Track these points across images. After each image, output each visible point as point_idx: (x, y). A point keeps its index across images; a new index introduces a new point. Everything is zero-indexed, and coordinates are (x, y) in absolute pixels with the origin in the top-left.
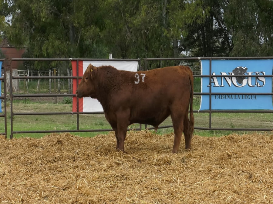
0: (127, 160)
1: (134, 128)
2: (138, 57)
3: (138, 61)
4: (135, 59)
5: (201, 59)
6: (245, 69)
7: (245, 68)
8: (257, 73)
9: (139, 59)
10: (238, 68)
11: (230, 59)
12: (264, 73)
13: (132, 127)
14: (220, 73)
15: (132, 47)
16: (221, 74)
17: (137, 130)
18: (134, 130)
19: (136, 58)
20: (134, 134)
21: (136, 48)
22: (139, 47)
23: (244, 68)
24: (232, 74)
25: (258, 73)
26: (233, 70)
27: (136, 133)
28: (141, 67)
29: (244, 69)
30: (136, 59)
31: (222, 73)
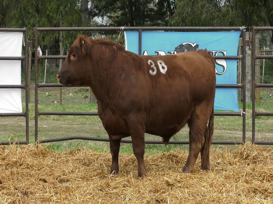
0: (5, 192)
1: (16, 140)
2: (23, 25)
3: (24, 32)
4: (18, 29)
5: (125, 30)
6: (195, 46)
7: (195, 44)
8: (214, 52)
9: (24, 29)
10: (184, 44)
11: (171, 30)
12: (225, 53)
13: (14, 139)
14: (156, 52)
15: (14, 9)
16: (156, 54)
17: (21, 143)
18: (17, 144)
19: (20, 27)
20: (17, 150)
21: (20, 11)
22: (25, 9)
23: (193, 44)
24: (174, 53)
25: (216, 53)
26: (176, 48)
27: (19, 149)
28: (28, 41)
29: (193, 46)
30: (21, 29)
31: (158, 53)
